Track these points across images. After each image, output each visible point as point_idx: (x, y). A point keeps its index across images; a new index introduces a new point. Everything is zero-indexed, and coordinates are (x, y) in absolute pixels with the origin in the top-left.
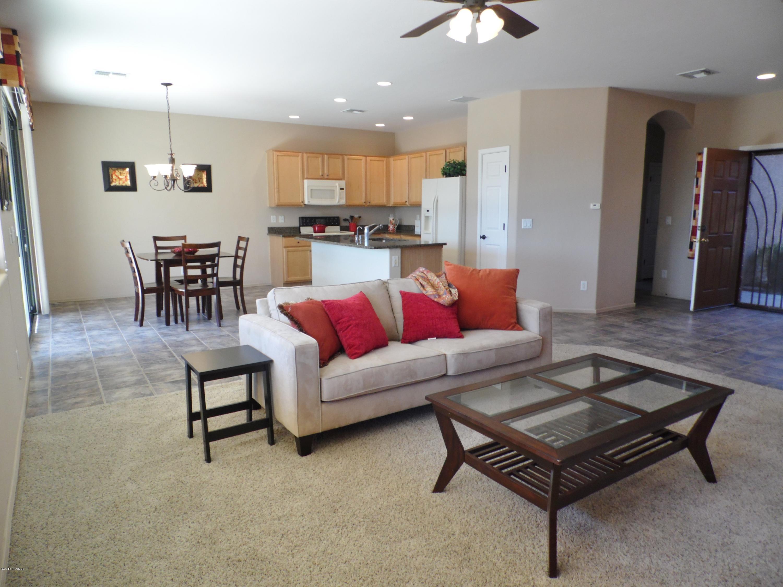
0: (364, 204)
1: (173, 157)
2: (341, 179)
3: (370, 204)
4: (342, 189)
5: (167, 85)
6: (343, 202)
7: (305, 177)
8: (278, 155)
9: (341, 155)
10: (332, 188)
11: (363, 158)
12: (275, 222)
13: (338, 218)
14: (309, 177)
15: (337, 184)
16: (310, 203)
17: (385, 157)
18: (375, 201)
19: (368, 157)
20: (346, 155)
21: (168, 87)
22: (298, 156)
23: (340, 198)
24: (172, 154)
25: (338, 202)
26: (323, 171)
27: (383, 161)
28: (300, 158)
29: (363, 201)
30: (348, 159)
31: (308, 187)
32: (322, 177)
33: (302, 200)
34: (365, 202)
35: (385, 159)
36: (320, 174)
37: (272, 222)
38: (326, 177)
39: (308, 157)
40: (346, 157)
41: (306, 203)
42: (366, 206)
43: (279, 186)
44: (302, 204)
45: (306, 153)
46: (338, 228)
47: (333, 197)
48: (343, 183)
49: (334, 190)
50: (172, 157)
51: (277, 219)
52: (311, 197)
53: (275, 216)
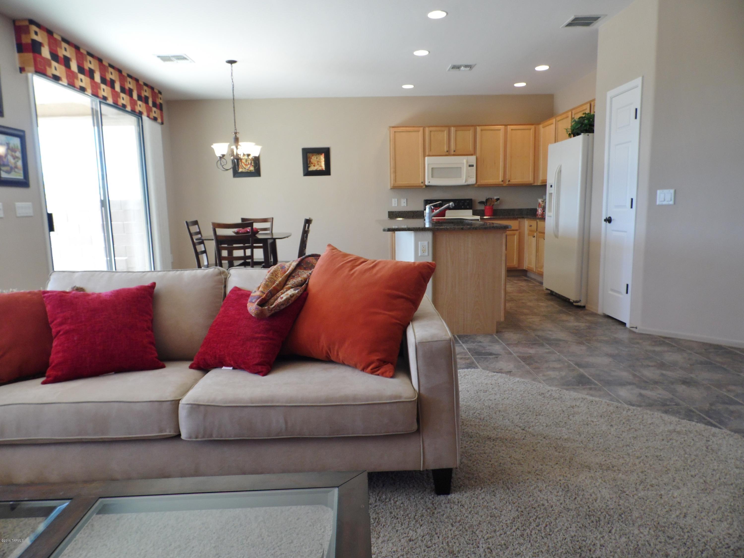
0: (502, 183)
1: (238, 136)
2: (472, 155)
3: (510, 183)
4: (471, 166)
5: (232, 62)
6: (472, 181)
7: (427, 154)
8: (395, 132)
9: (472, 126)
10: (459, 166)
11: (502, 127)
12: (396, 205)
13: (471, 200)
14: (431, 154)
15: (464, 161)
16: (430, 184)
17: (532, 124)
18: (517, 179)
19: (509, 127)
20: (479, 126)
21: (233, 65)
22: (418, 131)
23: (468, 176)
24: (236, 133)
25: (465, 182)
26: (449, 146)
27: (530, 129)
28: (421, 133)
29: (500, 180)
30: (482, 130)
31: (428, 165)
32: (447, 153)
33: (423, 181)
34: (502, 181)
35: (533, 127)
36: (445, 150)
37: (393, 205)
38: (452, 153)
39: (430, 131)
40: (478, 129)
41: (427, 183)
42: (504, 185)
43: (395, 165)
44: (422, 185)
45: (429, 127)
46: (470, 212)
47: (459, 176)
48: (472, 159)
49: (461, 168)
50: (236, 136)
51: (399, 202)
52: (432, 177)
53: (396, 200)
